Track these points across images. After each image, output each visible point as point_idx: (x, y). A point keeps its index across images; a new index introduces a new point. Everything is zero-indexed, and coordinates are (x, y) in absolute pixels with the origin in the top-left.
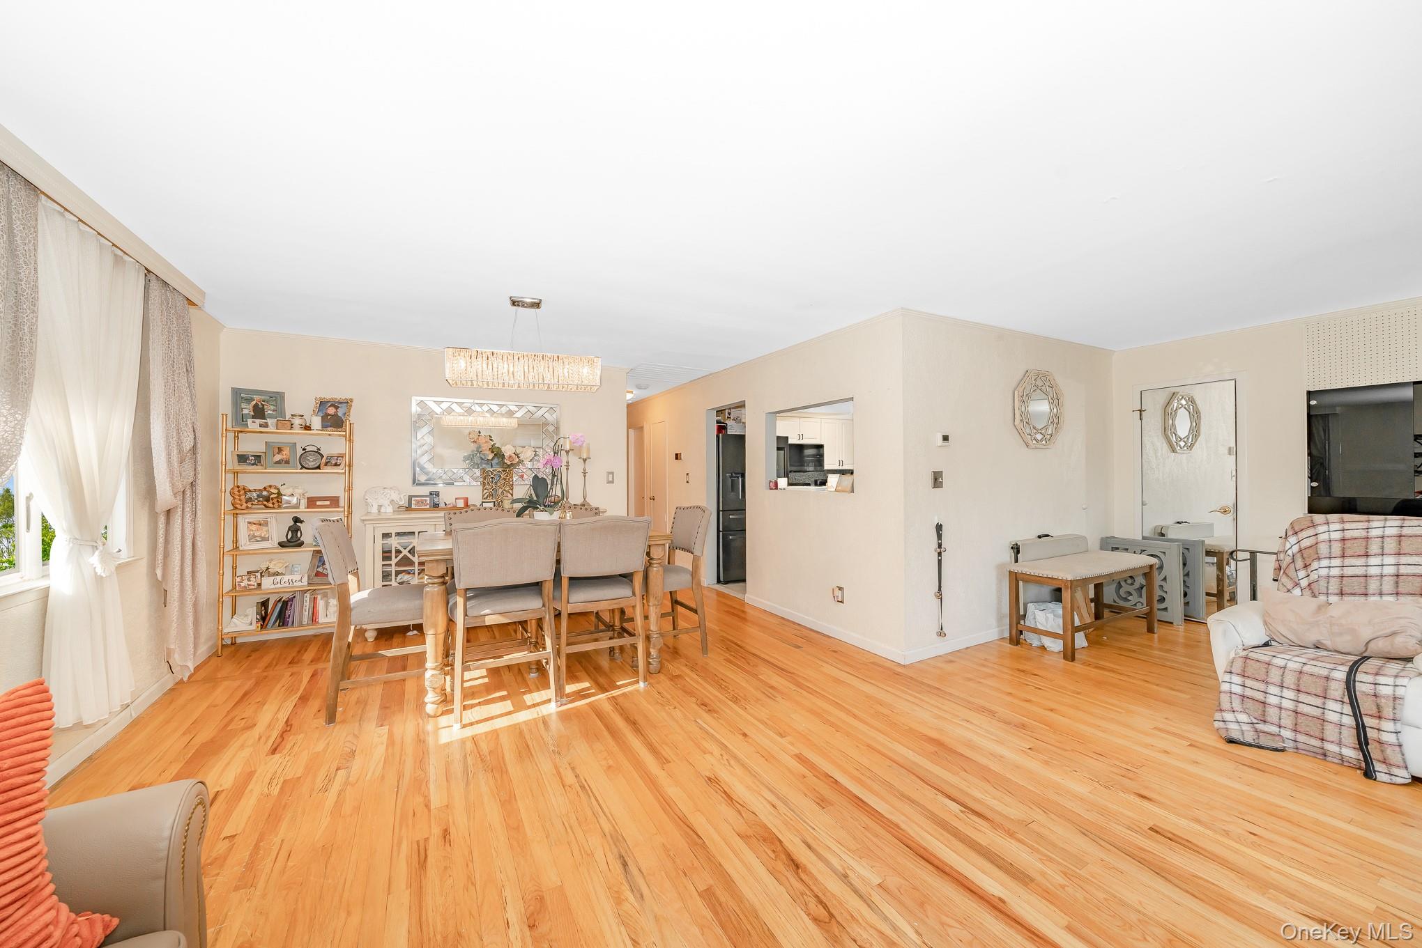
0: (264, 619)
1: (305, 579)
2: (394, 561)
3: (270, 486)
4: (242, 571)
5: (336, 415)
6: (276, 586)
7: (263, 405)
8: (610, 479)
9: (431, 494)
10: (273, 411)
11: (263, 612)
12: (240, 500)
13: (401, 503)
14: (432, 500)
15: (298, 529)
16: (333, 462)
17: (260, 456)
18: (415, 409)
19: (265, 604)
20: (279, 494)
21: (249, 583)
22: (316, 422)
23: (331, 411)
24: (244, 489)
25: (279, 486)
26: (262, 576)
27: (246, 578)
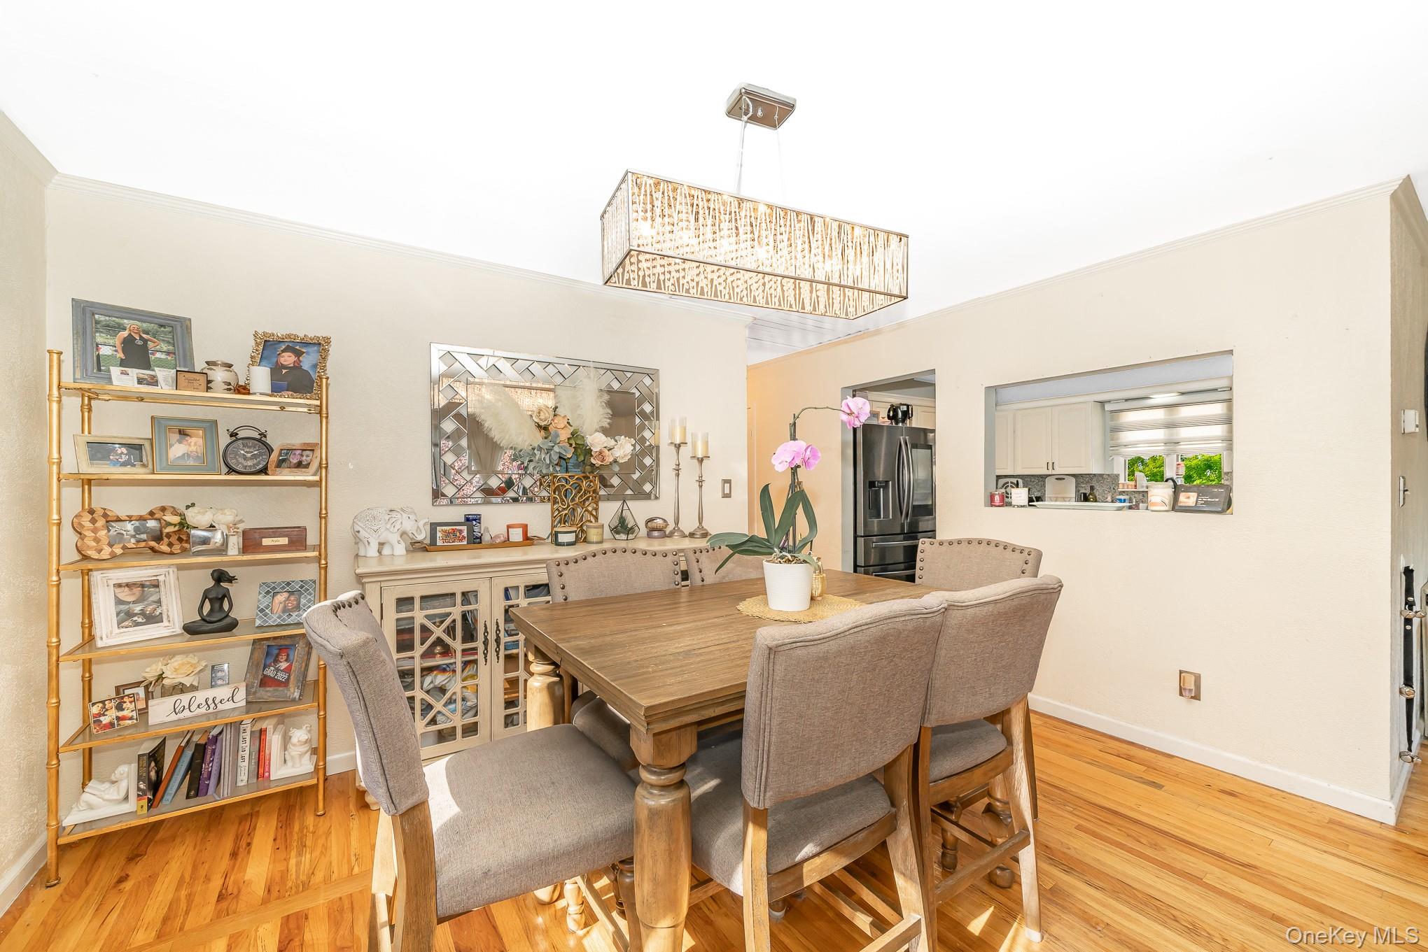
0: (154, 788)
1: (241, 696)
2: (419, 650)
3: (163, 509)
4: (104, 689)
5: (297, 367)
6: (181, 716)
7: (145, 341)
8: (727, 491)
9: (468, 520)
10: (168, 353)
11: (153, 774)
12: (97, 540)
13: (420, 537)
14: (470, 531)
15: (226, 595)
16: (294, 458)
17: (139, 447)
18: (438, 367)
19: (156, 756)
20: (183, 525)
21: (120, 714)
22: (261, 378)
23: (288, 359)
24: (105, 515)
25: (182, 508)
26: (149, 695)
27: (113, 704)
